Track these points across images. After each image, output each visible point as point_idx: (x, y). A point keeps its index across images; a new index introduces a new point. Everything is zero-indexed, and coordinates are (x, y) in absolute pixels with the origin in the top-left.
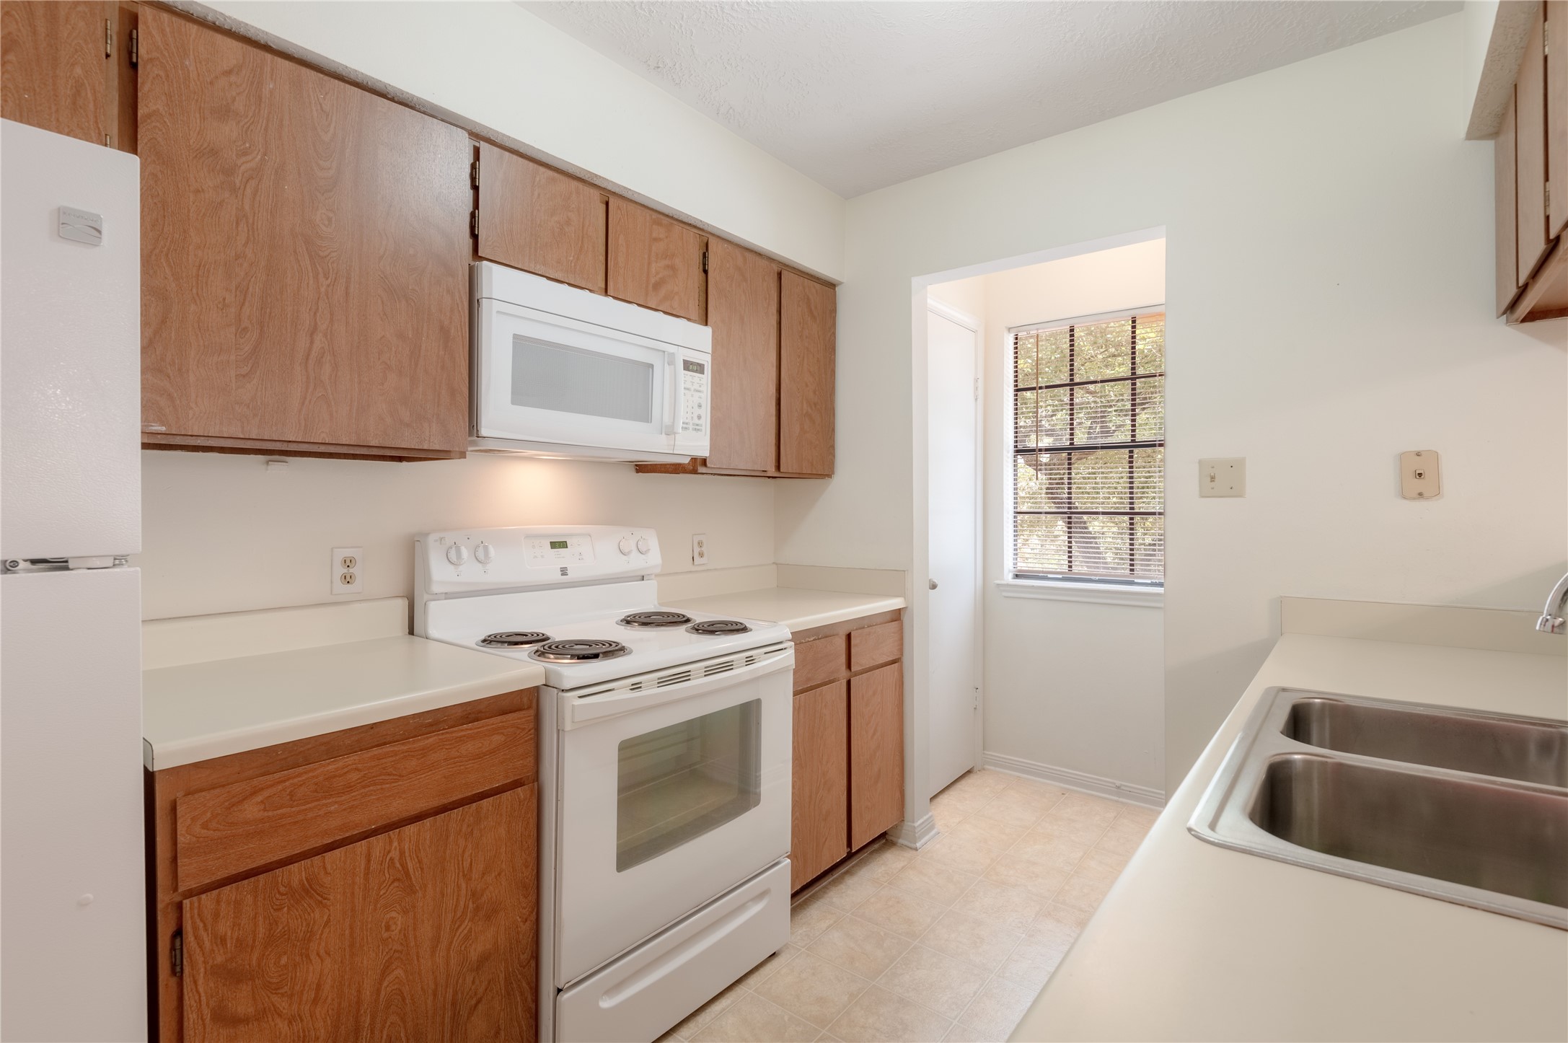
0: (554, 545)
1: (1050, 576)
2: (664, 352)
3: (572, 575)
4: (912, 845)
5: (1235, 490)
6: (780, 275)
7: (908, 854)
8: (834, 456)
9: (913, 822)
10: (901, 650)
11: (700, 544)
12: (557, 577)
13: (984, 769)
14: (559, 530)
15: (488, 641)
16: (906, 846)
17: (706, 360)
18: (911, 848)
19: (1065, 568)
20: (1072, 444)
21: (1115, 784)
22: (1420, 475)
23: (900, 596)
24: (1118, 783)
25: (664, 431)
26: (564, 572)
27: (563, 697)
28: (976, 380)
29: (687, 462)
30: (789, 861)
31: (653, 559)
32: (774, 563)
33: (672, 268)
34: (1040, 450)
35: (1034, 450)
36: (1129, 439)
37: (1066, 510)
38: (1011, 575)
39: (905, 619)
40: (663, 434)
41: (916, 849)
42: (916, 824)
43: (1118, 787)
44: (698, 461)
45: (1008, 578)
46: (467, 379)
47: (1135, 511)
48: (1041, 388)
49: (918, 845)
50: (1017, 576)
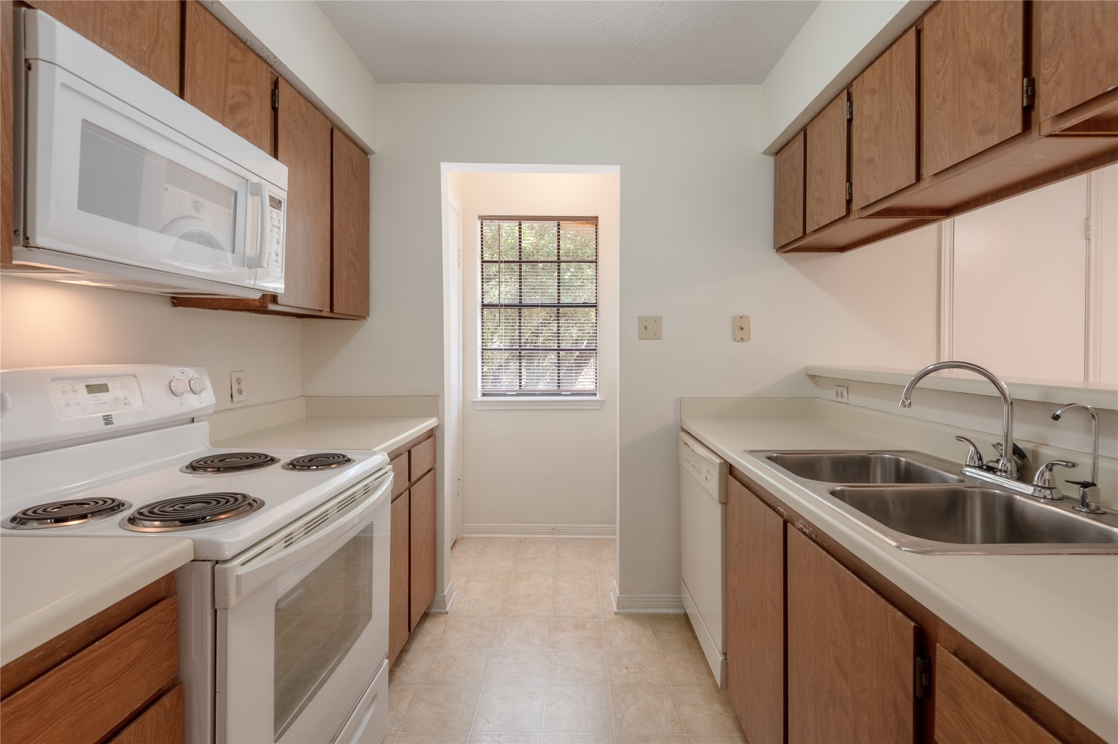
0: (91, 389)
1: (508, 393)
2: (247, 180)
3: (118, 424)
4: (444, 611)
5: (657, 336)
6: (332, 131)
7: (442, 619)
8: (369, 301)
9: (443, 592)
10: (435, 460)
11: (239, 381)
12: (102, 427)
13: (462, 538)
14: (97, 371)
15: (21, 520)
16: (438, 613)
17: (283, 196)
18: (442, 613)
19: (517, 388)
20: (520, 302)
21: (551, 527)
22: (742, 328)
23: (434, 416)
24: (553, 526)
25: (246, 264)
26: (108, 420)
27: (225, 569)
28: (459, 251)
29: (259, 298)
30: (387, 660)
31: (206, 399)
32: (301, 396)
33: (246, 94)
34: (502, 306)
35: (497, 306)
36: (556, 302)
37: (518, 348)
38: (480, 394)
39: (437, 434)
40: (246, 267)
41: (447, 613)
42: (445, 593)
43: (553, 529)
44: (268, 297)
45: (479, 397)
46: (12, 165)
47: (561, 348)
48: (501, 262)
49: (448, 609)
50: (484, 395)
